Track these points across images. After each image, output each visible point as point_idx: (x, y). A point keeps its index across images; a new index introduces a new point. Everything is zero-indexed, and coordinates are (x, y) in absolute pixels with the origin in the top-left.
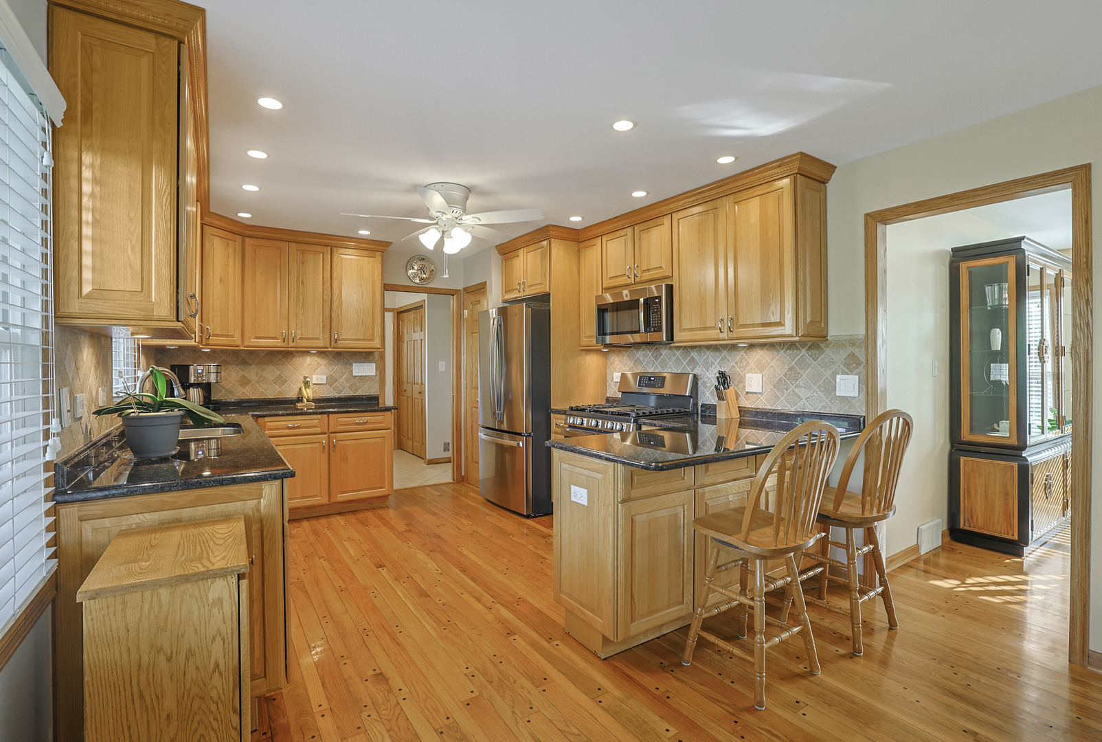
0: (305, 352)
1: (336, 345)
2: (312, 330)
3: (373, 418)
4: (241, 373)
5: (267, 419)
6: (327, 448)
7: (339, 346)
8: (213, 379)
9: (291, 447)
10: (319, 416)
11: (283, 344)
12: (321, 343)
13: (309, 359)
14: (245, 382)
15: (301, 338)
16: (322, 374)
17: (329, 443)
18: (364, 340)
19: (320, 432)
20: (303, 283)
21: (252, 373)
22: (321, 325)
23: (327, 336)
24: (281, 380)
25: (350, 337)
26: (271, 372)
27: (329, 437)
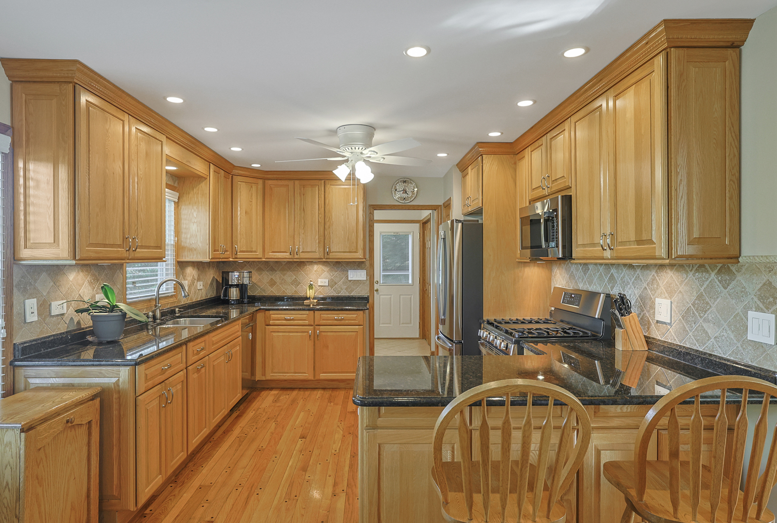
0: (312, 262)
1: (328, 257)
2: (309, 246)
3: (348, 316)
4: (270, 277)
5: (271, 312)
6: (312, 338)
7: (331, 257)
8: (246, 281)
9: (287, 334)
10: (307, 312)
11: (290, 257)
12: (317, 255)
13: (316, 267)
14: (272, 283)
15: (303, 252)
16: (325, 278)
17: (314, 333)
18: (350, 252)
19: (308, 324)
20: (304, 210)
21: (277, 276)
22: (317, 241)
23: (322, 249)
24: (296, 283)
25: (338, 249)
26: (289, 277)
27: (314, 328)
